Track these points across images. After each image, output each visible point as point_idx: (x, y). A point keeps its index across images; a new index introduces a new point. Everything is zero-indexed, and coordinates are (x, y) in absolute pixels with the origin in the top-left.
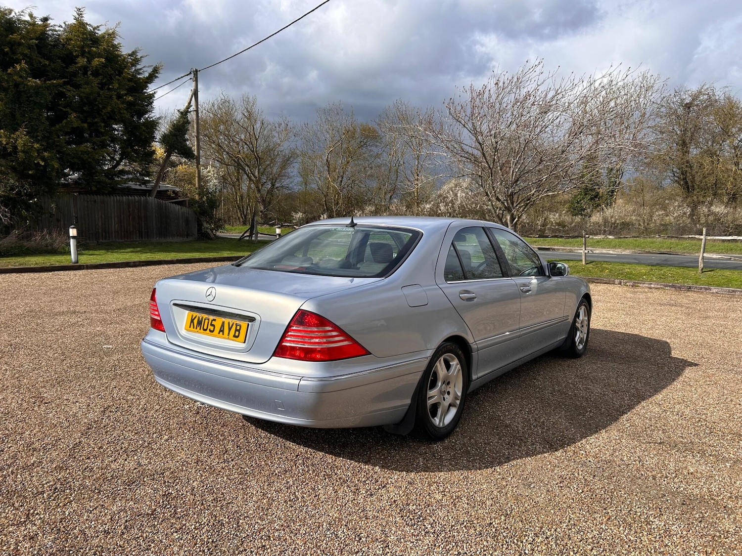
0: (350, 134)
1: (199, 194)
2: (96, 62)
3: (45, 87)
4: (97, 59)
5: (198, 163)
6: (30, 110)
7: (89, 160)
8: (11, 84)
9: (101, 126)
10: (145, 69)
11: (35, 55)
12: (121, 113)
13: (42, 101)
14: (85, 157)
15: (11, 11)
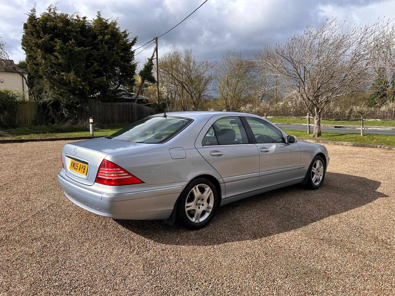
0: (240, 65)
1: (158, 101)
2: (107, 37)
3: (83, 51)
4: (107, 36)
5: (158, 85)
6: (76, 63)
7: (103, 85)
8: (68, 50)
9: (109, 68)
10: (130, 39)
11: (79, 36)
12: (118, 62)
13: (82, 58)
14: (102, 84)
15: (67, 15)
